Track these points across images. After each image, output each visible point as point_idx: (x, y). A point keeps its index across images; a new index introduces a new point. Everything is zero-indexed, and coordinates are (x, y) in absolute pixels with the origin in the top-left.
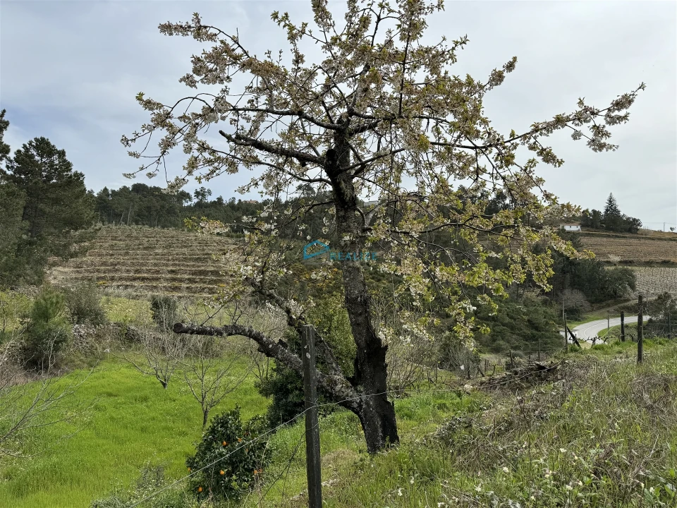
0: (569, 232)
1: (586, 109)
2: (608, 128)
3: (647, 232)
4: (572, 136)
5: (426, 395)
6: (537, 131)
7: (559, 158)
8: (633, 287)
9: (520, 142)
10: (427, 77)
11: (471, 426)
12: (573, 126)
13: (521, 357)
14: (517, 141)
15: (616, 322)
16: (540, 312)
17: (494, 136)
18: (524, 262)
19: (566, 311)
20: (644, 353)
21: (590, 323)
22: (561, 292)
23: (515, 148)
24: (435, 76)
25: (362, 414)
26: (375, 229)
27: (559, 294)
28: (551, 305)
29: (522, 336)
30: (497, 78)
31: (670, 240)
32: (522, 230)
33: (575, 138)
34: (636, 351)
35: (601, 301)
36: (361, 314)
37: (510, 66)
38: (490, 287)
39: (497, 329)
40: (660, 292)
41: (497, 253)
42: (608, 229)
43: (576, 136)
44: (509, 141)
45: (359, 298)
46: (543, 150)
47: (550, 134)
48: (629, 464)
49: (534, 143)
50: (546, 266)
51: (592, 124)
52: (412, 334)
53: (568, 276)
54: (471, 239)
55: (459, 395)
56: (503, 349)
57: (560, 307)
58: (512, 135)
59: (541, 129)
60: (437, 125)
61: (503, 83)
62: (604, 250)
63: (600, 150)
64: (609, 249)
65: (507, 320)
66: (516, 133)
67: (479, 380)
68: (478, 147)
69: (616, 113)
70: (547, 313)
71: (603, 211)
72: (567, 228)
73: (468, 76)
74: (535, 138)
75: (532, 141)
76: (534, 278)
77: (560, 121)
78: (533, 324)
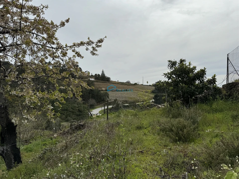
0: (91, 81)
1: (90, 41)
2: (97, 48)
3: (112, 81)
4: (86, 49)
5: (39, 141)
6: (74, 46)
7: (82, 55)
8: (108, 97)
9: (69, 48)
10: (35, 18)
11: (52, 150)
12: (86, 46)
13: (75, 122)
14: (68, 48)
15: (103, 108)
16: (82, 106)
17: (60, 45)
18: (72, 91)
19: (90, 105)
20: (109, 117)
21: (97, 109)
22: (89, 100)
23: (67, 50)
24: (38, 18)
25: (4, 155)
26: (10, 76)
27: (88, 100)
28: (85, 104)
29: (76, 115)
30: (63, 24)
31: (118, 84)
32: (71, 79)
33: (87, 50)
34: (106, 116)
35: (100, 102)
36: (3, 113)
37: (67, 21)
38: (59, 99)
39: (68, 113)
40: (115, 99)
41: (63, 87)
42: (102, 80)
43: (87, 49)
44: (65, 48)
45: (3, 106)
46: (77, 52)
47: (79, 47)
48: (100, 152)
49: (74, 50)
50: (80, 92)
51: (92, 46)
52: (27, 119)
53: (91, 94)
54: (54, 82)
55: (52, 139)
56: (69, 120)
57: (88, 104)
58: (66, 45)
59: (76, 45)
60: (37, 37)
61: (65, 26)
62: (101, 86)
63: (94, 55)
64: (102, 86)
65: (71, 110)
66: (67, 45)
67: (60, 132)
68: (53, 48)
69: (99, 44)
70: (84, 107)
71: (101, 75)
72: (91, 79)
73: (52, 21)
74: (74, 48)
75: (73, 49)
76: (76, 96)
77: (82, 44)
78: (80, 111)
